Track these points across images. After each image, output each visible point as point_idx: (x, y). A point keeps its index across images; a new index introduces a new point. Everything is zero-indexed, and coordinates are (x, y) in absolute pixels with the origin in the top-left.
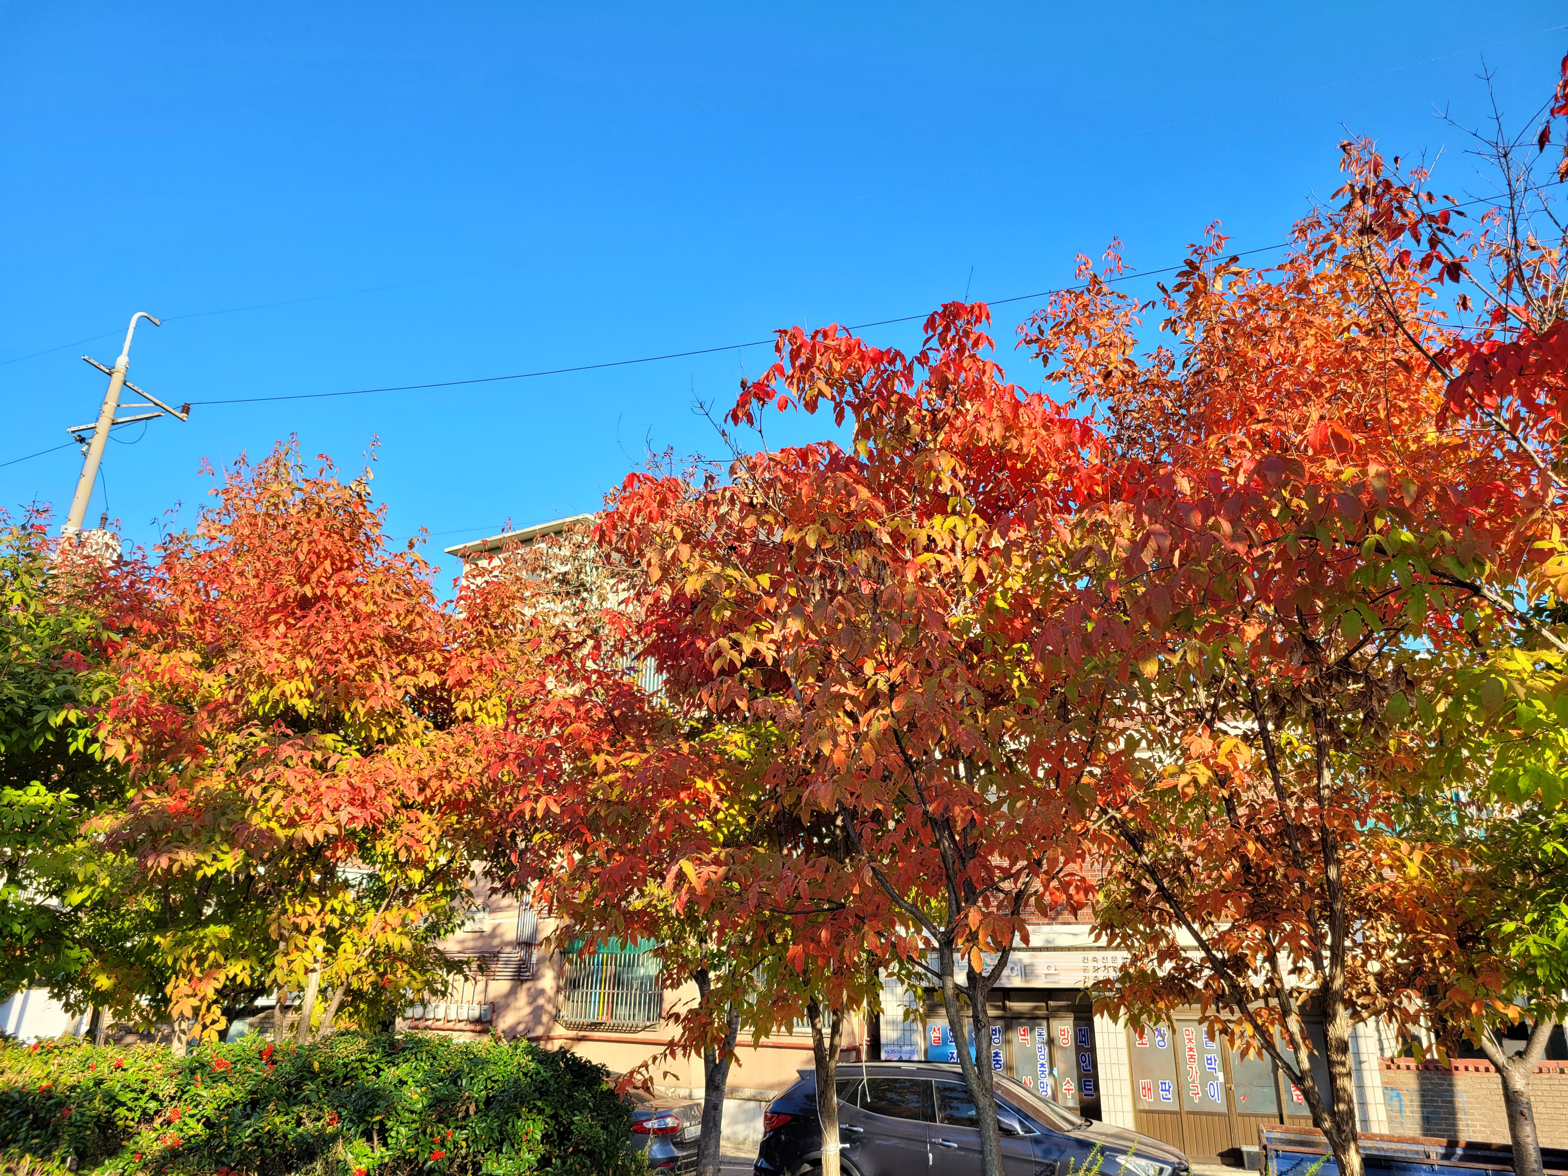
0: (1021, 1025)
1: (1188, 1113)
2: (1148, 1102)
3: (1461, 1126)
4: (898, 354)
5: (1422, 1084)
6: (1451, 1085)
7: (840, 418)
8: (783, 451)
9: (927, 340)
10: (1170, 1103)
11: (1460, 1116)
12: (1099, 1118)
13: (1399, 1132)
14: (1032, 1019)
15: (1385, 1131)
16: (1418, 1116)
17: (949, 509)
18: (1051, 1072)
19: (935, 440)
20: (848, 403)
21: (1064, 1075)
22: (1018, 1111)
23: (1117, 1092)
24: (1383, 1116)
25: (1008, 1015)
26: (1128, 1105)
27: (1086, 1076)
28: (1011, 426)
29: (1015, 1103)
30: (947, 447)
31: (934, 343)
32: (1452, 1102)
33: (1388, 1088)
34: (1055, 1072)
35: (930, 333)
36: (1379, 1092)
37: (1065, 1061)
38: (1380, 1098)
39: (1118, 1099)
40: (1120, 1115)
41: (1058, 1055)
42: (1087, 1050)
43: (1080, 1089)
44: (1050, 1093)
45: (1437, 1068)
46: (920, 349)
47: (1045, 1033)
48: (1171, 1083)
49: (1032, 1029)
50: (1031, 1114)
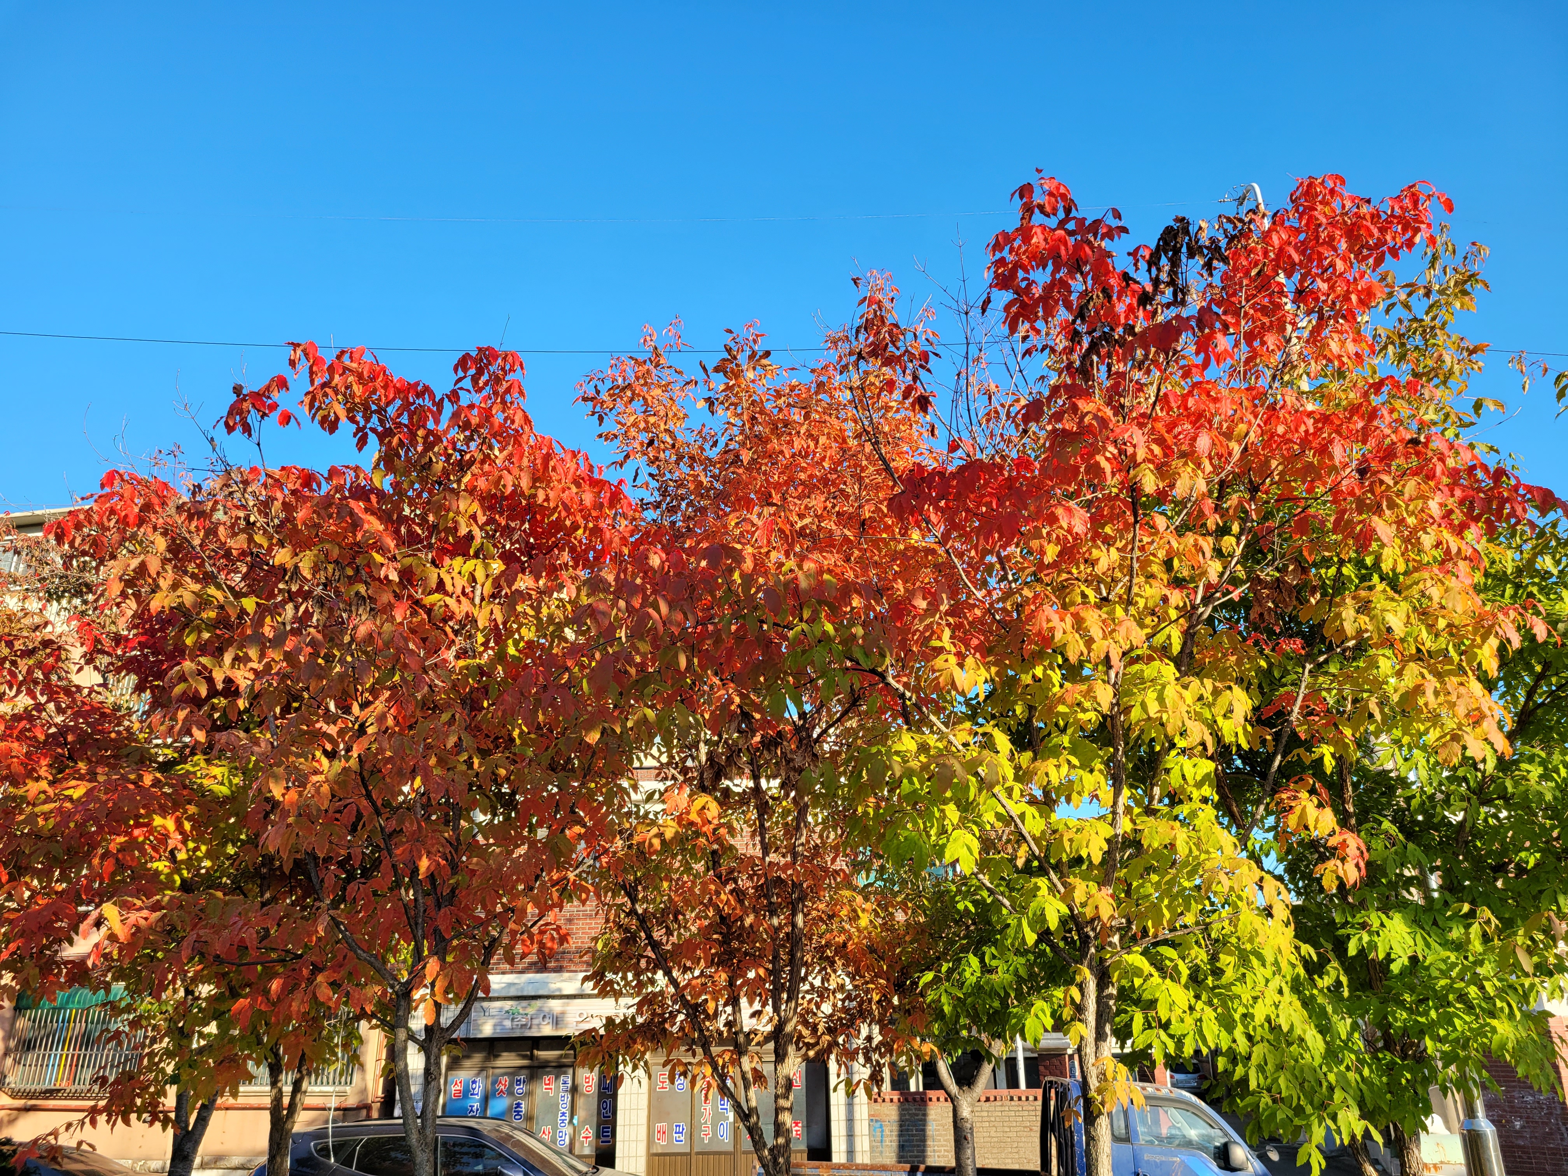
0: (548, 1074)
1: (698, 1153)
2: (661, 1145)
3: (929, 1152)
4: (427, 389)
5: (901, 1115)
6: (925, 1115)
7: (362, 443)
8: (283, 468)
9: (459, 380)
10: (680, 1144)
11: (929, 1142)
12: (612, 1165)
13: (880, 1161)
14: (559, 1067)
15: (867, 1160)
16: (895, 1144)
17: (472, 553)
18: (571, 1121)
19: (459, 481)
20: (373, 430)
21: (583, 1123)
22: (524, 1163)
23: (633, 1137)
24: (866, 1147)
25: (536, 1063)
26: (641, 1150)
27: (606, 1122)
28: (540, 477)
29: (522, 1155)
30: (471, 491)
31: (467, 383)
32: (924, 1130)
33: (873, 1119)
34: (575, 1121)
35: (461, 374)
36: (866, 1124)
37: (587, 1107)
38: (866, 1131)
39: (633, 1145)
40: (633, 1160)
41: (580, 1102)
42: (610, 1096)
43: (598, 1136)
44: (567, 1141)
45: (914, 1100)
46: (452, 387)
47: (570, 1081)
48: (684, 1125)
49: (557, 1077)
50: (537, 1165)
